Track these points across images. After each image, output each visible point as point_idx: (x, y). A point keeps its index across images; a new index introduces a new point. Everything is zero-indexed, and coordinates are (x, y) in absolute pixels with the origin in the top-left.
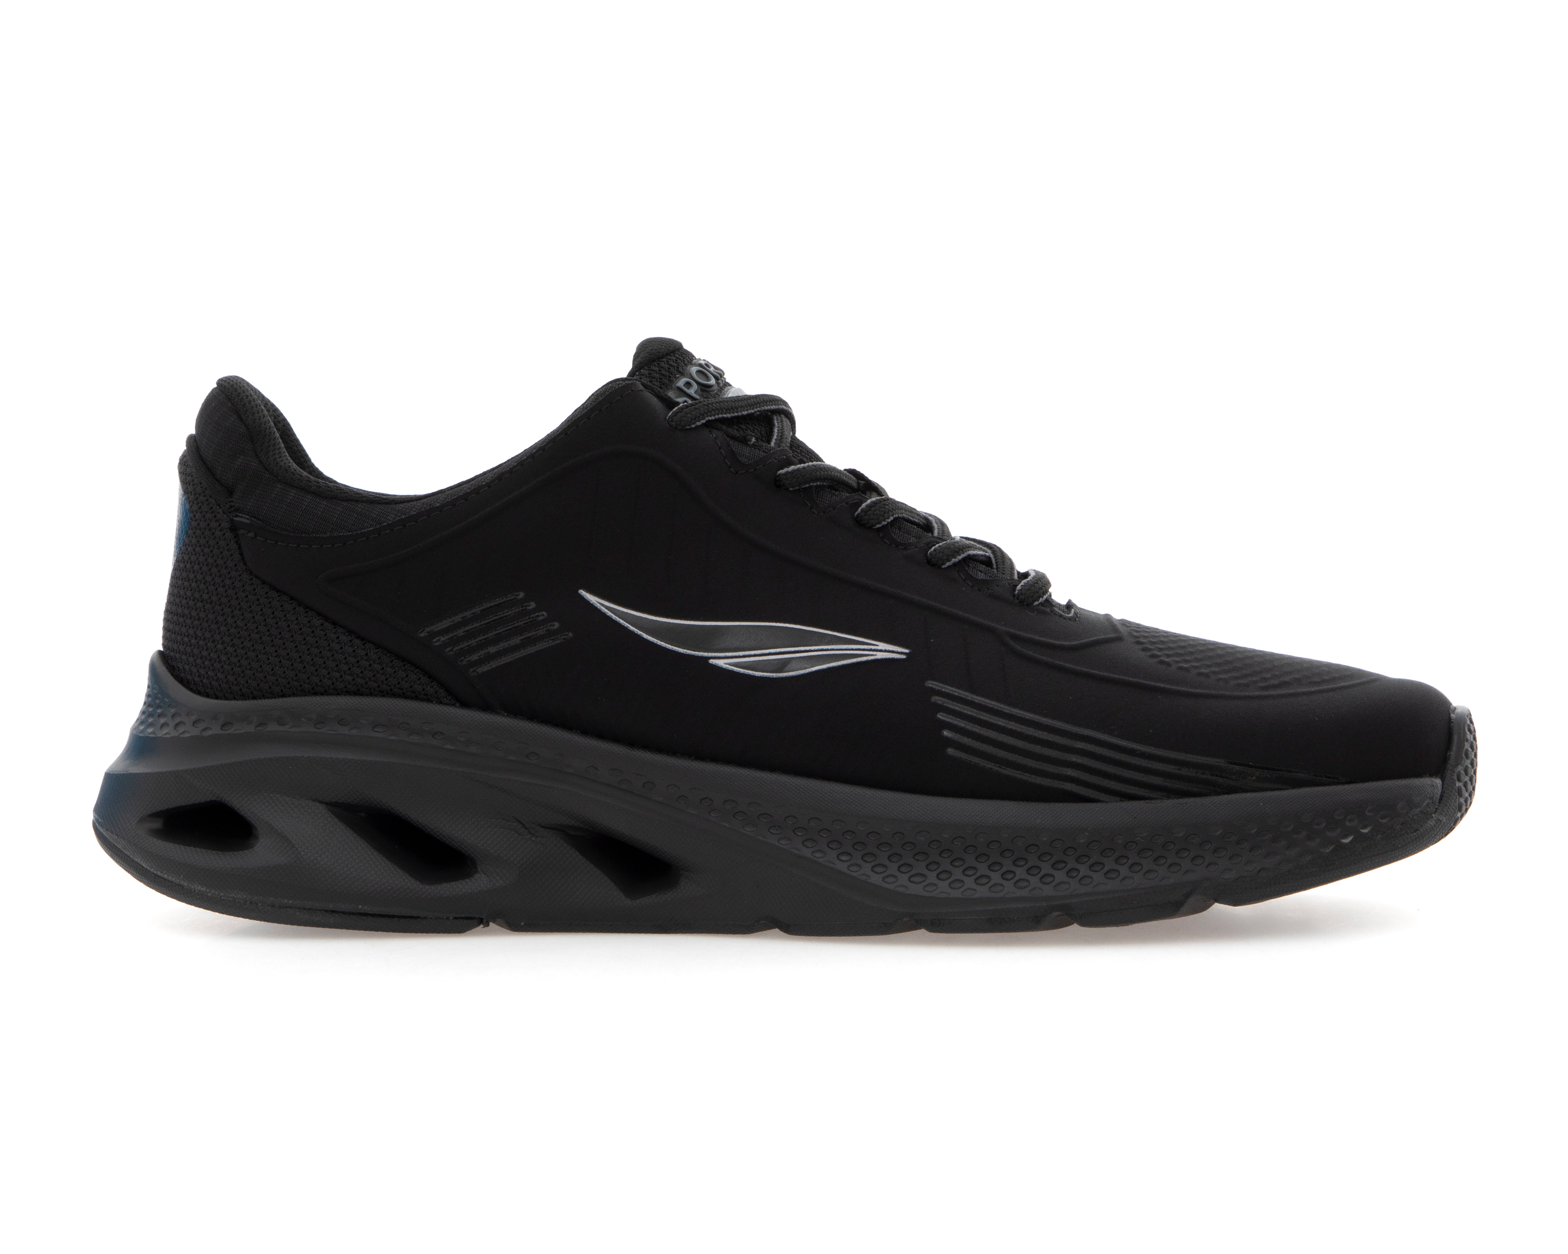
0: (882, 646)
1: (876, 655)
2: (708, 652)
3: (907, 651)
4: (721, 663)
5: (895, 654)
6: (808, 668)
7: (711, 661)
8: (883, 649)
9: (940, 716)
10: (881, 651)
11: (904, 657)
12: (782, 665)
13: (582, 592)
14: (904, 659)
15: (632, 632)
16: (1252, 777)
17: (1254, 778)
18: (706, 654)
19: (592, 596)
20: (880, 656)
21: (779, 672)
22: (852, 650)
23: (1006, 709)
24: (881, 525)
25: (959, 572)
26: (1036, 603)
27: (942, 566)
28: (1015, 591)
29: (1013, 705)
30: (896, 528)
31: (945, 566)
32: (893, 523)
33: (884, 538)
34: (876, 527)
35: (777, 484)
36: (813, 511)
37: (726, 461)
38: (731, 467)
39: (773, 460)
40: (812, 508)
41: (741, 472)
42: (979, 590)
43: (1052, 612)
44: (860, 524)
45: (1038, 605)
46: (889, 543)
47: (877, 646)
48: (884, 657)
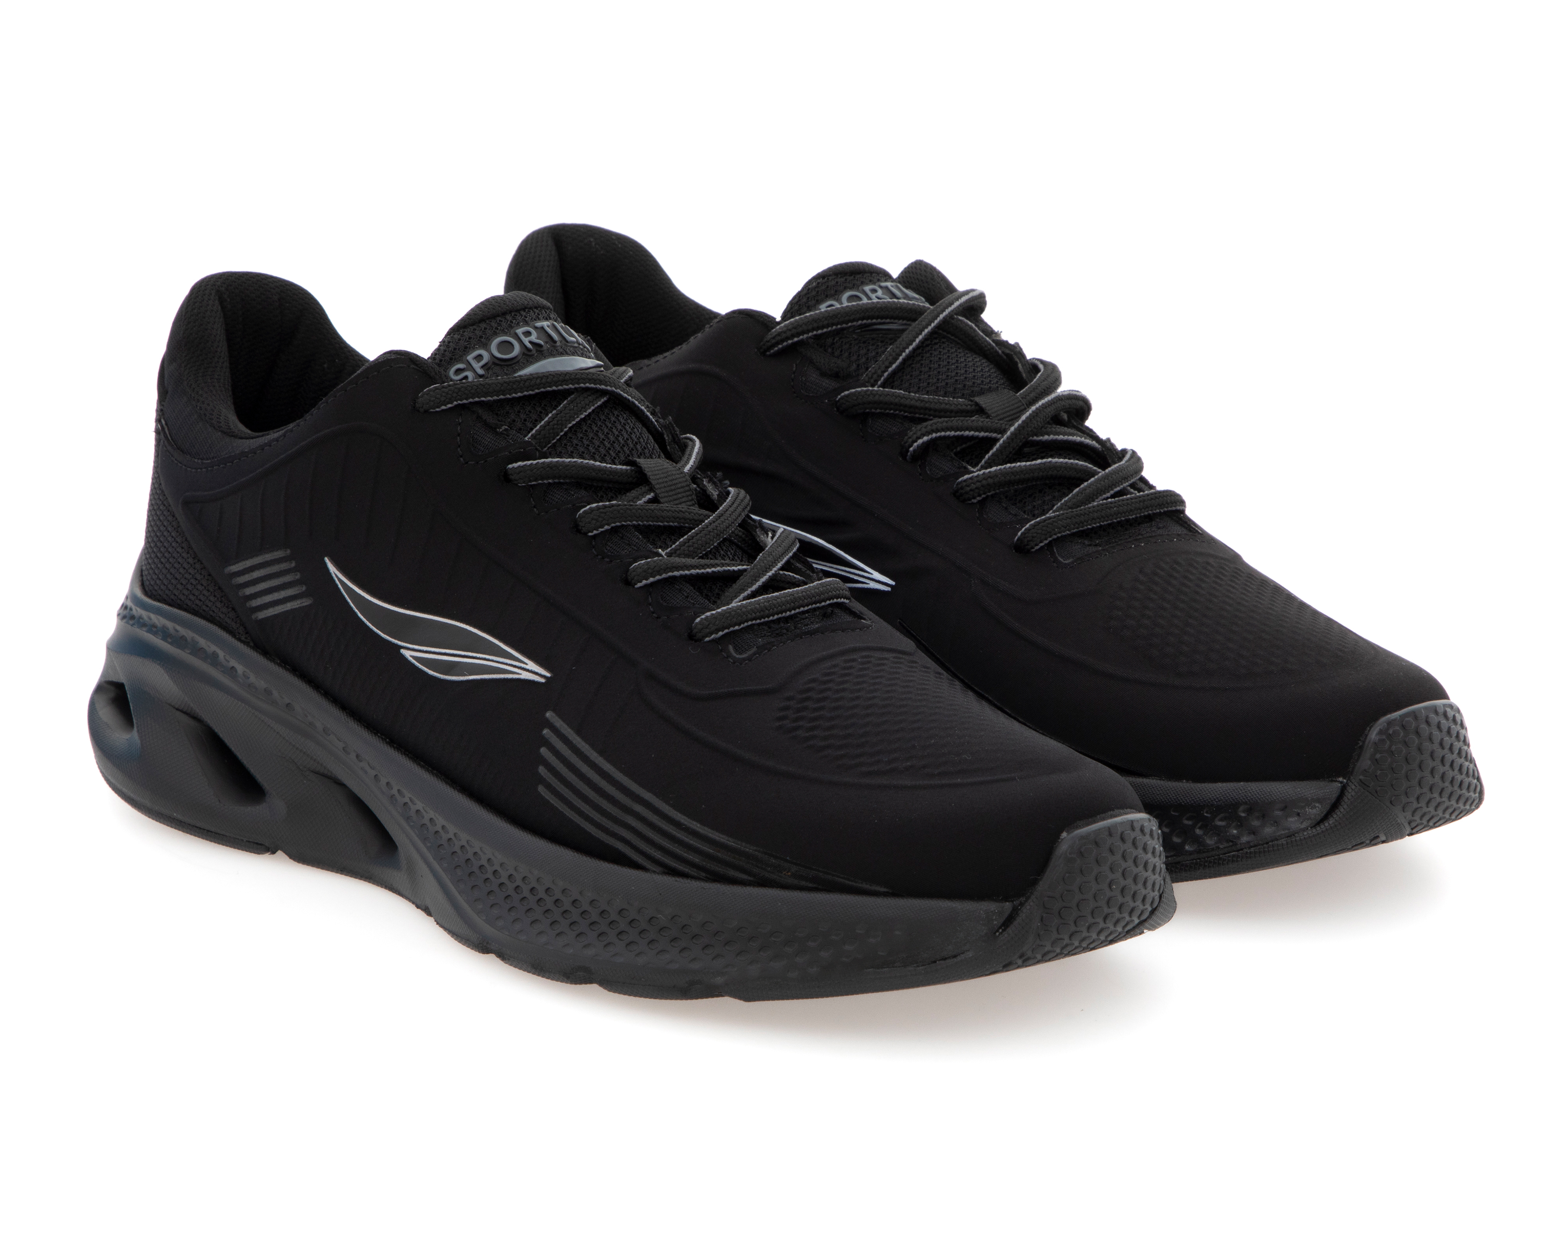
0: (531, 665)
1: (521, 674)
2: (401, 641)
3: (548, 675)
4: (407, 654)
5: (537, 677)
6: (466, 675)
7: (403, 651)
8: (531, 669)
9: (543, 751)
10: (528, 670)
11: (543, 680)
12: (449, 667)
13: (327, 560)
14: (542, 683)
15: (351, 608)
16: (788, 872)
17: (789, 874)
18: (400, 643)
19: (332, 565)
20: (525, 675)
21: (446, 675)
22: (506, 664)
23: (594, 756)
24: (595, 532)
25: (650, 594)
26: (707, 639)
27: (636, 584)
28: (693, 623)
29: (601, 753)
30: (618, 536)
31: (639, 585)
32: (614, 530)
33: (594, 547)
34: (590, 534)
35: (506, 477)
36: (535, 510)
37: (459, 449)
38: (461, 456)
39: (506, 453)
40: (535, 507)
41: (470, 463)
42: (657, 618)
43: (721, 651)
44: (577, 528)
45: (710, 641)
46: (596, 553)
47: (527, 664)
48: (527, 678)
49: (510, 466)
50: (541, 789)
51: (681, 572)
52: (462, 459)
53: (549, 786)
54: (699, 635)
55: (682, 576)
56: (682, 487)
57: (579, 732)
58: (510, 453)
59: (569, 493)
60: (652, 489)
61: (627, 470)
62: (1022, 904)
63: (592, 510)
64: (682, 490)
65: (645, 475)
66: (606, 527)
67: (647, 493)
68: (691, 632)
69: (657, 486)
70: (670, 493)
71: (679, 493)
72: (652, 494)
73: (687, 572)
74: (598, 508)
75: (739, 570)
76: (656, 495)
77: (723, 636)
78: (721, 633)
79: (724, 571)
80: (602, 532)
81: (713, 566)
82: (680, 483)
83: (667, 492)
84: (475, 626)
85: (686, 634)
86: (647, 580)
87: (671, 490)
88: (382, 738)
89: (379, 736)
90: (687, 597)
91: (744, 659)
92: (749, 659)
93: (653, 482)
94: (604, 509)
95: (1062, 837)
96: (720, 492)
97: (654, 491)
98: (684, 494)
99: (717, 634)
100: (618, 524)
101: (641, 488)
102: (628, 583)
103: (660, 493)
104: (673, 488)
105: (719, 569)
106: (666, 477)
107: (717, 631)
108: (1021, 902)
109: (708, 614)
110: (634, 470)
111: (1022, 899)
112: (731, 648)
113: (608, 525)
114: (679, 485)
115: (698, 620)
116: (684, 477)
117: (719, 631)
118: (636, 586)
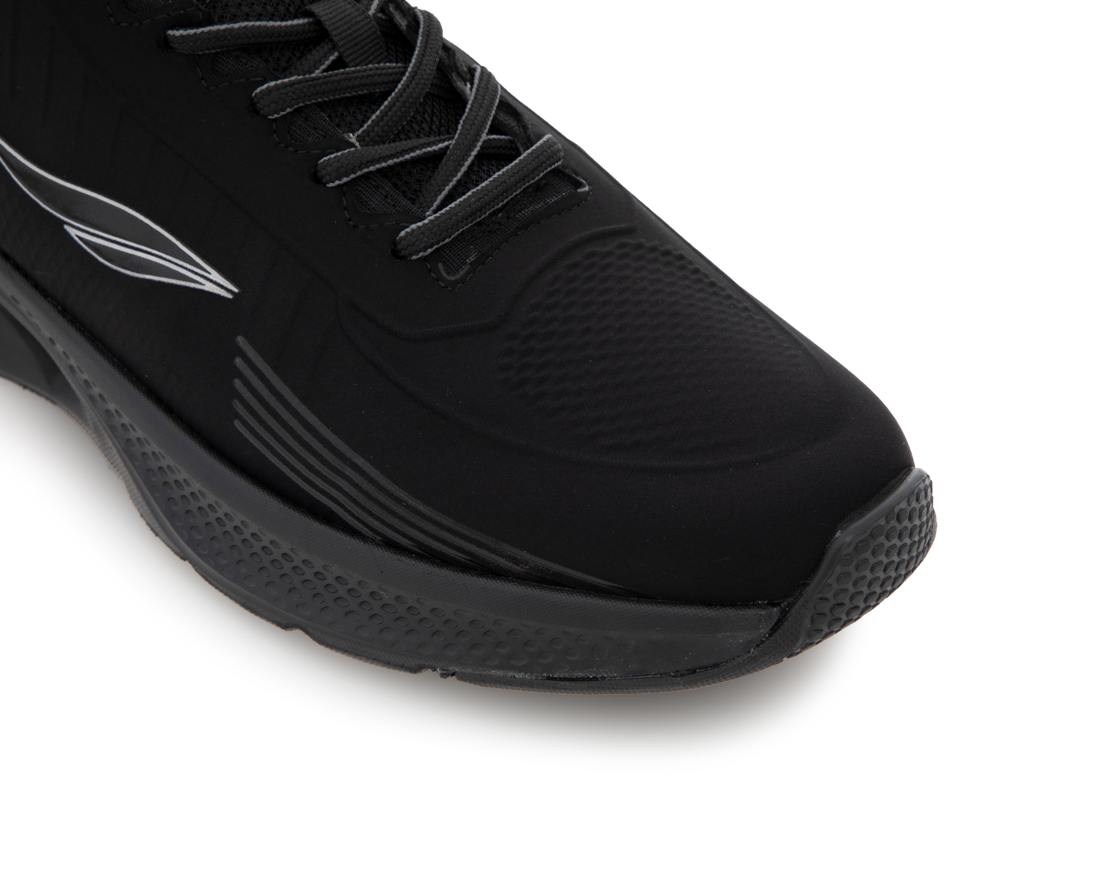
0: (215, 275)
1: (204, 285)
2: (65, 217)
3: (236, 290)
4: (73, 232)
5: (223, 291)
6: (143, 273)
7: (66, 227)
8: (214, 279)
9: (237, 383)
10: (211, 281)
11: (230, 297)
14: (229, 299)
16: (525, 565)
18: (61, 218)
20: (209, 287)
22: (186, 269)
23: (295, 402)
24: (276, 116)
25: (344, 195)
26: (414, 257)
27: (328, 183)
28: (397, 236)
29: (304, 400)
30: (302, 117)
31: (331, 185)
32: (298, 111)
33: (275, 132)
34: (270, 117)
35: (166, 43)
36: (203, 82)
37: (108, 7)
38: (112, 16)
39: (165, 16)
40: (203, 79)
41: (123, 24)
42: (355, 226)
43: (430, 270)
44: (253, 108)
45: (417, 259)
46: (278, 140)
47: (210, 273)
48: (211, 290)
49: (170, 32)
50: (237, 423)
51: (378, 166)
52: (112, 19)
53: (246, 424)
54: (403, 253)
55: (379, 171)
56: (368, 37)
57: (275, 368)
58: (169, 15)
59: (241, 61)
60: (335, 48)
61: (304, 25)
62: (790, 606)
63: (269, 90)
64: (368, 41)
65: (326, 31)
66: (288, 110)
67: (330, 52)
68: (395, 246)
69: (340, 44)
70: (356, 49)
71: (366, 45)
72: (336, 54)
73: (384, 164)
74: (277, 87)
75: (440, 149)
76: (340, 53)
77: (431, 253)
78: (430, 251)
79: (425, 153)
80: (283, 115)
81: (412, 150)
82: (366, 31)
83: (352, 47)
84: (146, 216)
85: (389, 251)
86: (340, 180)
87: (357, 44)
88: (53, 304)
89: (49, 301)
90: (386, 197)
91: (457, 282)
92: (462, 280)
93: (335, 39)
94: (284, 88)
95: (836, 536)
96: (409, 22)
97: (338, 50)
98: (371, 45)
99: (425, 251)
100: (301, 104)
101: (323, 47)
102: (318, 180)
103: (344, 52)
104: (358, 40)
105: (418, 152)
106: (349, 28)
107: (425, 249)
108: (789, 603)
109: (414, 226)
110: (312, 22)
111: (791, 599)
112: (441, 266)
113: (290, 107)
114: (364, 36)
115: (403, 233)
116: (370, 22)
117: (428, 248)
118: (328, 185)
